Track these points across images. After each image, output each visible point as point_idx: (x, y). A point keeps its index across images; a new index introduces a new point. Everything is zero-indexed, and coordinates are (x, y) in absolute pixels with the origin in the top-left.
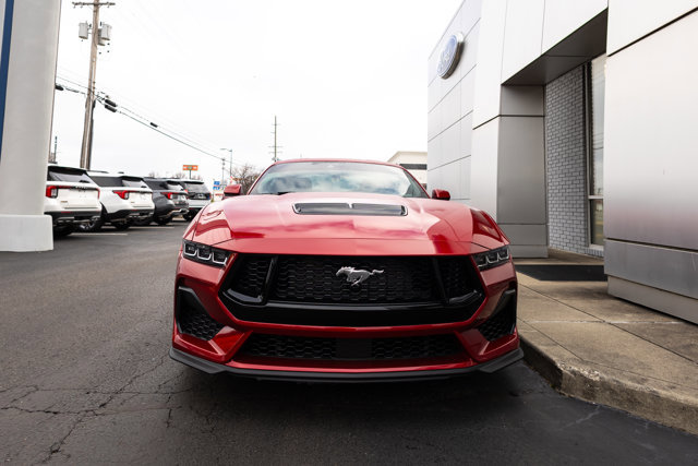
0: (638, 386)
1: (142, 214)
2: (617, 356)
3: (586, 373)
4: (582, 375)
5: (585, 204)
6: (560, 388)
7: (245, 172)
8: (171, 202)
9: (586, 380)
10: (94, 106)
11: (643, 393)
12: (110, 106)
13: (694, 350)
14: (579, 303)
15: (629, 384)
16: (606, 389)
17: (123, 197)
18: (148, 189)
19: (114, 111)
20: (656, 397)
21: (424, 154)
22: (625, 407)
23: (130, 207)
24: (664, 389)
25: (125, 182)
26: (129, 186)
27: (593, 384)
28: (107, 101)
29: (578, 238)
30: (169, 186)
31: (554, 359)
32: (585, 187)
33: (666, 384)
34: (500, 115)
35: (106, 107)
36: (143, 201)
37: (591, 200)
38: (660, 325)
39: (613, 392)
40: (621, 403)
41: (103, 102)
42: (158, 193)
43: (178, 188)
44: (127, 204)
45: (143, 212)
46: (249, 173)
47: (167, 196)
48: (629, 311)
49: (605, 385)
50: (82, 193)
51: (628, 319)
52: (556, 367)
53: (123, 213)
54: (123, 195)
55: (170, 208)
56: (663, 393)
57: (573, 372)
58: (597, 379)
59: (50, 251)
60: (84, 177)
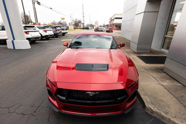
0: (165, 116)
1: (51, 36)
2: (162, 101)
3: (152, 108)
4: (151, 109)
5: (163, 38)
6: (145, 109)
7: (76, 20)
8: (58, 32)
9: (152, 110)
10: (34, 4)
11: (166, 118)
12: (39, 3)
13: (183, 99)
14: (155, 75)
15: (163, 114)
16: (157, 113)
17: (45, 32)
18: (51, 29)
19: (40, 5)
20: (170, 120)
21: (122, 14)
22: (161, 119)
23: (48, 34)
24: (173, 118)
25: (45, 28)
26: (47, 29)
27: (154, 111)
28: (38, 2)
29: (159, 47)
30: (57, 28)
31: (145, 101)
32: (165, 33)
33: (173, 115)
34: (144, 12)
35: (38, 4)
36: (50, 32)
37: (165, 37)
38: (175, 85)
39: (158, 114)
40: (160, 117)
41: (37, 2)
42: (54, 30)
43: (59, 28)
44: (47, 34)
45: (51, 35)
46: (77, 21)
47: (56, 30)
48: (168, 79)
49: (156, 113)
50: (35, 32)
51: (167, 83)
52: (145, 104)
53: (46, 36)
54: (45, 31)
55: (58, 34)
56: (172, 119)
57: (149, 107)
58: (155, 111)
59: (30, 49)
60: (34, 28)
